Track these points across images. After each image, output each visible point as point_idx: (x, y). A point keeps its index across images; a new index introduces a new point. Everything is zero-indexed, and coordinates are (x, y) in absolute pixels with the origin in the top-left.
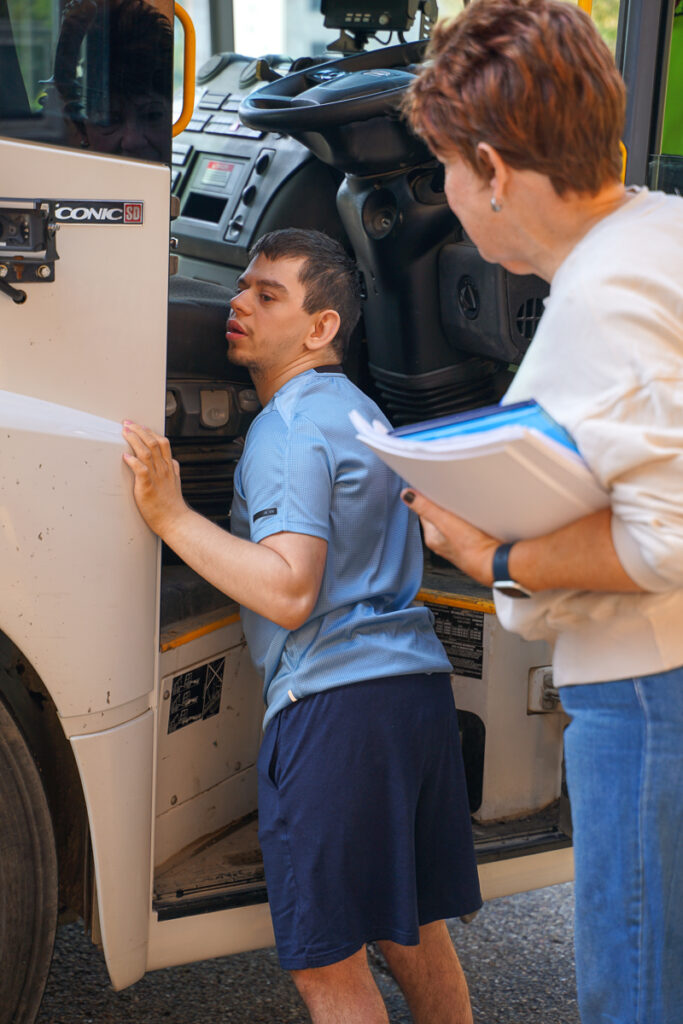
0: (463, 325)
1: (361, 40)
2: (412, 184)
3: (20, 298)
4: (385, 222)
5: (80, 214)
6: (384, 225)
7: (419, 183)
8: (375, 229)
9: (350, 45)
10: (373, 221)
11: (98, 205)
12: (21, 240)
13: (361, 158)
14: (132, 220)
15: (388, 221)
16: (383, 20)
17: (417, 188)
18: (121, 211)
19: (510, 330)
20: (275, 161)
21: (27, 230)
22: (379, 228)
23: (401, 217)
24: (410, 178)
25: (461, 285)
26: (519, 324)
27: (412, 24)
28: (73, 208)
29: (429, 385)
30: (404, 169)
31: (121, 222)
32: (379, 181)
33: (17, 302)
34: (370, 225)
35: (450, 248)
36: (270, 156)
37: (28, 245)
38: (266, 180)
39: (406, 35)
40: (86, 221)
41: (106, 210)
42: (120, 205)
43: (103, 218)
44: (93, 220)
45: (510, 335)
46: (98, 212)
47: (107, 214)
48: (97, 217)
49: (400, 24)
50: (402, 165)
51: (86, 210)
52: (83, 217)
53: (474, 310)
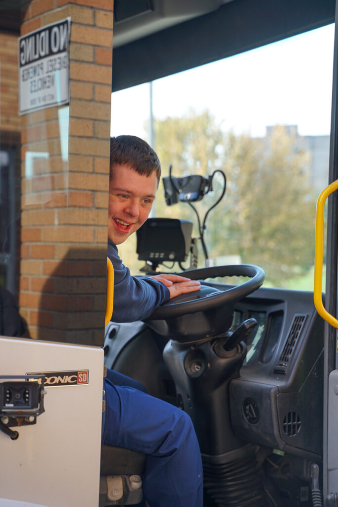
0: (247, 427)
1: (155, 266)
2: (212, 346)
3: (14, 436)
4: (197, 367)
5: (52, 380)
6: (196, 369)
7: (216, 346)
8: (191, 371)
9: (150, 269)
10: (190, 367)
11: (62, 375)
12: (24, 402)
13: (186, 333)
14: (82, 382)
15: (199, 367)
16: (172, 256)
17: (215, 349)
18: (76, 377)
19: (279, 431)
20: (120, 333)
21: (27, 395)
22: (194, 371)
23: (209, 365)
24: (212, 342)
25: (246, 404)
26: (285, 427)
27: (187, 259)
28: (48, 377)
29: (222, 462)
30: (208, 338)
31: (76, 383)
32: (194, 345)
33: (13, 439)
34: (189, 369)
35: (235, 382)
36: (117, 330)
37: (29, 405)
38: (116, 342)
39: (183, 264)
40: (56, 384)
41: (67, 377)
42: (76, 373)
43: (66, 382)
44: (60, 384)
45: (280, 433)
46: (63, 378)
47: (68, 379)
48: (62, 381)
49: (180, 258)
50: (208, 336)
51: (56, 378)
52: (54, 382)
53: (254, 418)
